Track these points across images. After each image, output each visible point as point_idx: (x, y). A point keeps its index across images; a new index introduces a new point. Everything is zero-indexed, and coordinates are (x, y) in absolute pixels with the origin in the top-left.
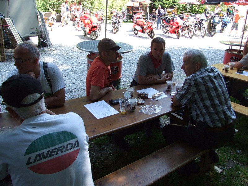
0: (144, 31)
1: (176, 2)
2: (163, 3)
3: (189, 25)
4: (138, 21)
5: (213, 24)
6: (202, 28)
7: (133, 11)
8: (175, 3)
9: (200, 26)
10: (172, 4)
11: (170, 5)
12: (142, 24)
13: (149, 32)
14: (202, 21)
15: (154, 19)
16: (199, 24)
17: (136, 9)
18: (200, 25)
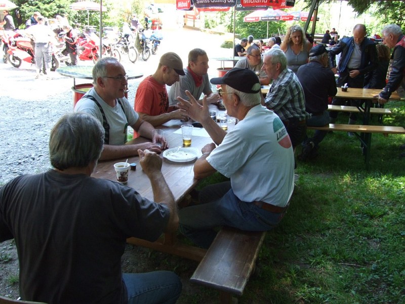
3: (110, 45)
4: (19, 41)
5: (143, 41)
6: (130, 48)
9: (125, 46)
11: (53, 13)
14: (127, 38)
16: (123, 43)
18: (126, 44)
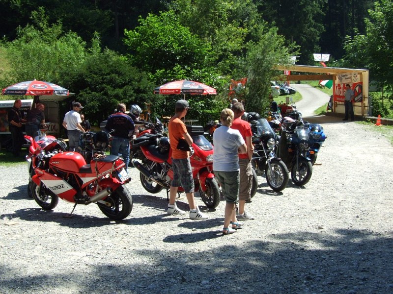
0: (85, 194)
1: (144, 92)
2: (106, 94)
4: (55, 159)
7: (13, 122)
8: (141, 95)
10: (133, 98)
12: (76, 170)
13: (106, 199)
15: (103, 145)
17: (23, 116)
